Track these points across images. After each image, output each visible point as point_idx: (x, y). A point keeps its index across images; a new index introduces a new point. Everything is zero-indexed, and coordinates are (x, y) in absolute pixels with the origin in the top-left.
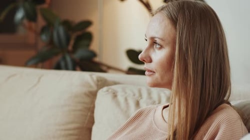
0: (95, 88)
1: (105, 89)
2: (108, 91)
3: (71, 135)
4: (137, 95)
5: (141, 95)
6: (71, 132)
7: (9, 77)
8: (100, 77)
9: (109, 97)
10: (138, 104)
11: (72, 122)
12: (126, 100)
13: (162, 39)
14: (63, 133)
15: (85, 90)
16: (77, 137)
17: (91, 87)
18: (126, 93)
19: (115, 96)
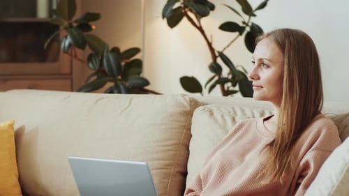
0: (188, 108)
1: (201, 108)
2: (204, 109)
3: (169, 150)
4: (232, 112)
5: (235, 113)
6: (170, 148)
7: (97, 101)
8: (193, 98)
9: (206, 115)
10: (234, 120)
11: (169, 139)
12: (223, 116)
13: (270, 60)
14: (162, 148)
15: (180, 110)
16: (174, 152)
17: (184, 107)
18: (221, 111)
19: (211, 113)
